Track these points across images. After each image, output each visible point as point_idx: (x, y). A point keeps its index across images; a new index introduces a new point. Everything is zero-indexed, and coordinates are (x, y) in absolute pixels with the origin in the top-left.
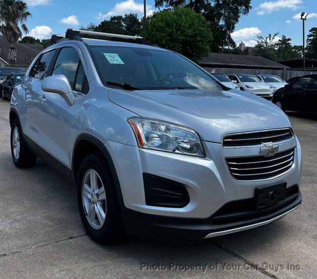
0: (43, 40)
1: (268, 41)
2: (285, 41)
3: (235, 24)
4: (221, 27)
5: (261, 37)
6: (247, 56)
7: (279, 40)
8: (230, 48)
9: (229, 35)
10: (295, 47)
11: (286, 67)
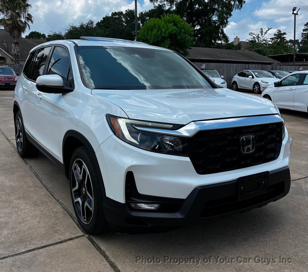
3: (228, 18)
4: (215, 22)
9: (222, 30)
10: (290, 41)
11: (276, 62)
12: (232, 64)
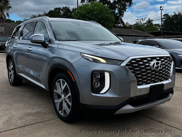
0: (17, 21)
1: (142, 21)
2: (150, 21)
3: (124, 12)
4: (117, 14)
5: (138, 19)
6: (131, 30)
7: (147, 21)
8: (122, 25)
9: (121, 19)
10: (155, 25)
11: (152, 35)
12: (129, 37)
